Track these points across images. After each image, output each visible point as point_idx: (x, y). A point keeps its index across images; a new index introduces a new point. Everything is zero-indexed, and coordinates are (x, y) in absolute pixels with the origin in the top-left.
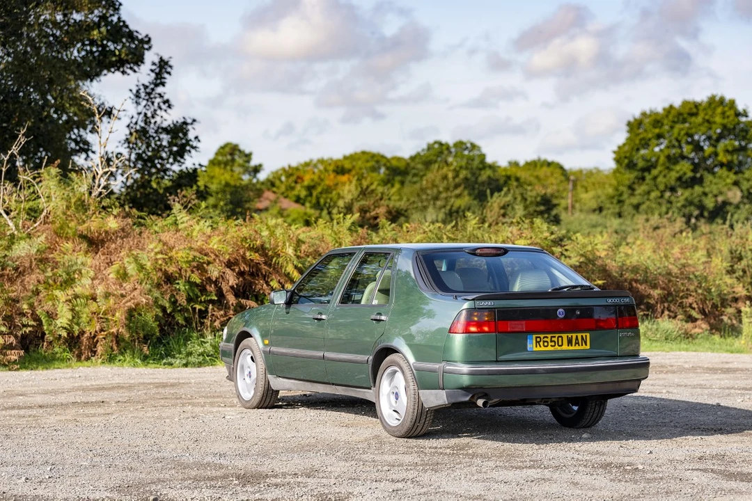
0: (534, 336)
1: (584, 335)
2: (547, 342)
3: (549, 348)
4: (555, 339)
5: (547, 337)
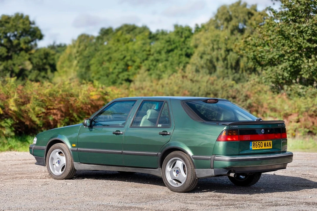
0: (253, 142)
1: (270, 141)
2: (257, 145)
3: (258, 148)
4: (260, 144)
5: (257, 143)
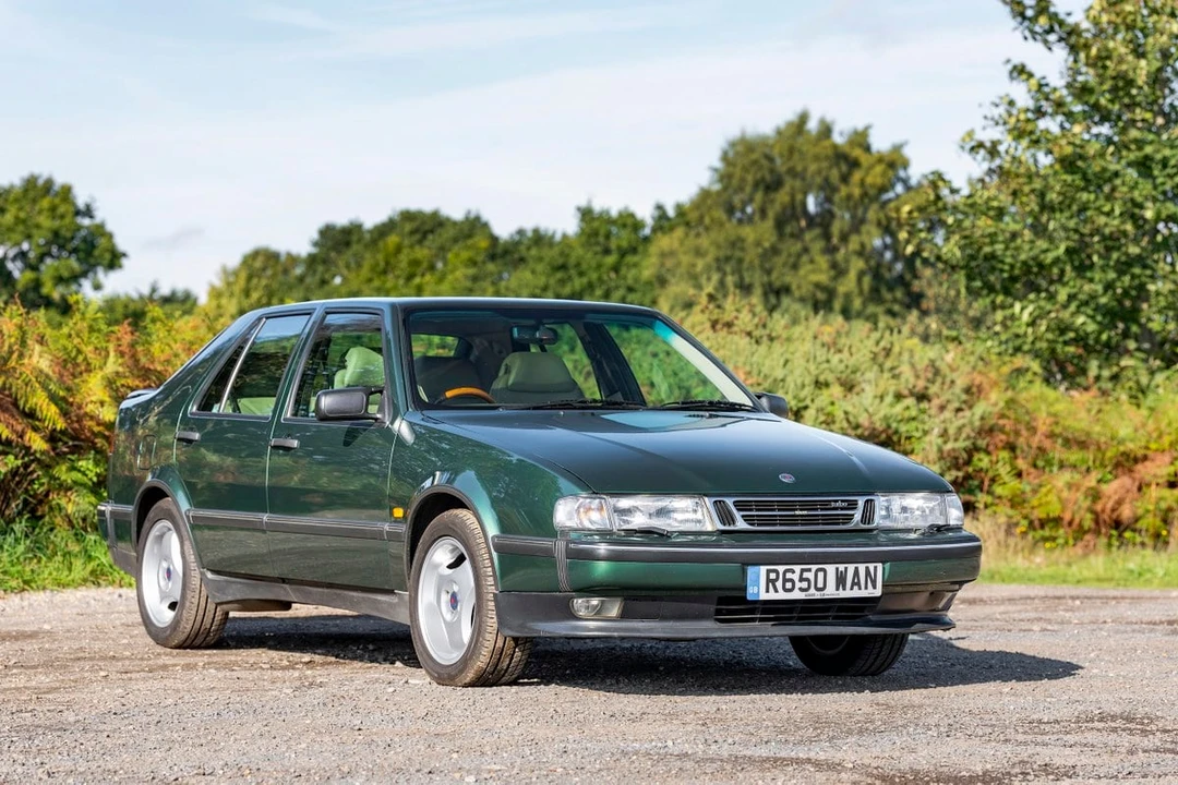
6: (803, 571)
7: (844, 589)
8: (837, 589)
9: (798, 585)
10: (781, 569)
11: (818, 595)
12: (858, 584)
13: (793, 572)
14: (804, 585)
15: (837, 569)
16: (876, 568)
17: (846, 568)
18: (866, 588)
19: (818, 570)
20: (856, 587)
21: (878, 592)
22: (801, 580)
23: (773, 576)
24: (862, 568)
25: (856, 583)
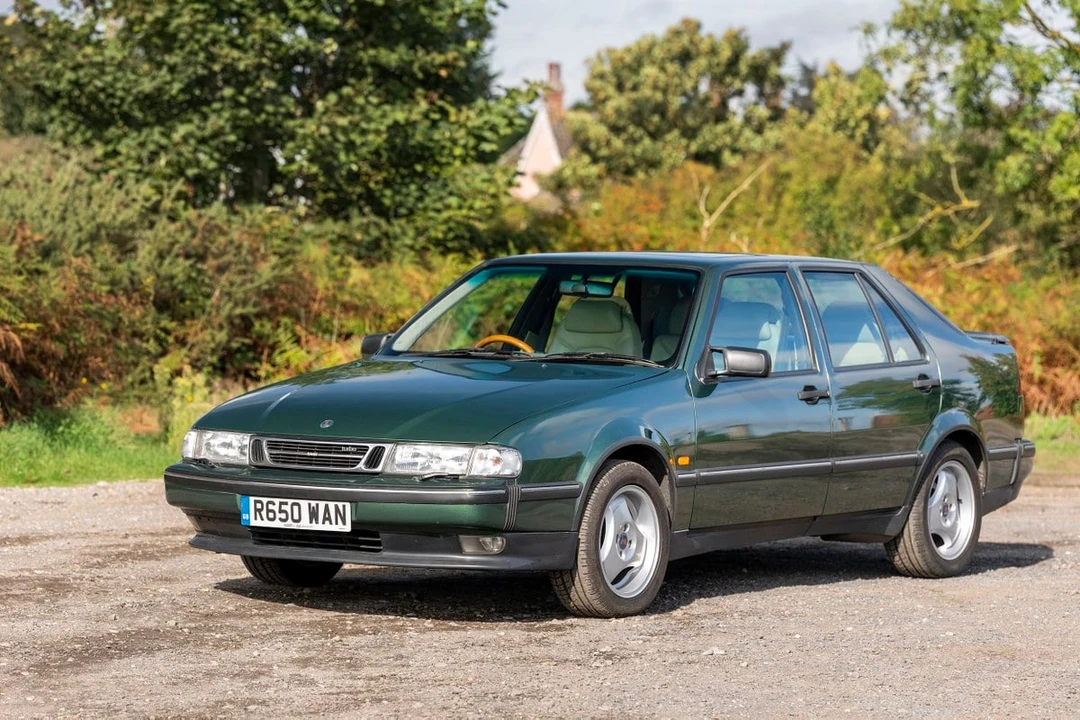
6: (281, 503)
7: (317, 523)
8: (311, 522)
9: (278, 515)
10: (265, 500)
11: (295, 526)
12: (329, 519)
13: (274, 504)
14: (283, 516)
15: (310, 505)
16: (344, 506)
17: (317, 505)
18: (337, 523)
19: (293, 504)
20: (327, 522)
21: (348, 528)
22: (281, 511)
23: (259, 506)
24: (332, 505)
25: (327, 518)
